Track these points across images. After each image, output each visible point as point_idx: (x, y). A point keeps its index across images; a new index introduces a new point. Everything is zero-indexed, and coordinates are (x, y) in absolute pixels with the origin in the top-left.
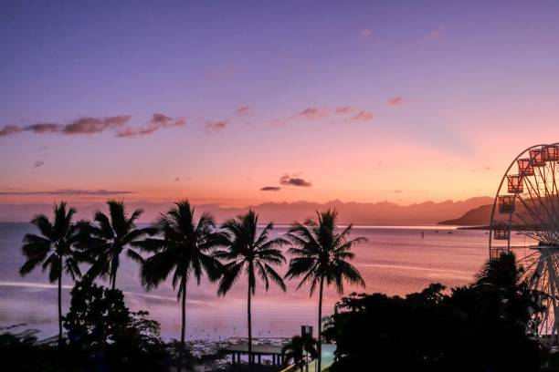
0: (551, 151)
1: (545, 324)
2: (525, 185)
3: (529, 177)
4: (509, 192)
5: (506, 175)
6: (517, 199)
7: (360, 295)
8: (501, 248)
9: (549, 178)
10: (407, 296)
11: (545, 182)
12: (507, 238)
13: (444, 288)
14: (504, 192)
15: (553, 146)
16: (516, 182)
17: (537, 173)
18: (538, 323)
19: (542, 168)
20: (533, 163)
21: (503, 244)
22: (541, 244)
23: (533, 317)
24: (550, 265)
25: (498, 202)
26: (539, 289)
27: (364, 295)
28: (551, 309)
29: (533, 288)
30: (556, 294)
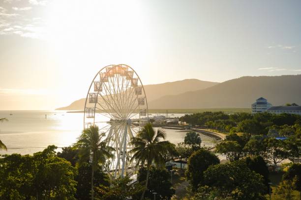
0: (117, 68)
1: (112, 164)
2: (103, 87)
3: (105, 83)
4: (95, 91)
5: (93, 81)
6: (99, 95)
7: (3, 156)
8: (90, 123)
9: (116, 83)
10: (34, 154)
11: (114, 85)
12: (94, 117)
13: (56, 148)
14: (92, 91)
15: (118, 66)
16: (98, 86)
17: (110, 81)
18: (109, 164)
19: (112, 78)
20: (108, 75)
21: (91, 120)
22: (111, 120)
23: (107, 161)
24: (115, 132)
25: (88, 97)
26: (110, 145)
27: (6, 155)
28: (116, 155)
29: (107, 145)
30: (119, 147)
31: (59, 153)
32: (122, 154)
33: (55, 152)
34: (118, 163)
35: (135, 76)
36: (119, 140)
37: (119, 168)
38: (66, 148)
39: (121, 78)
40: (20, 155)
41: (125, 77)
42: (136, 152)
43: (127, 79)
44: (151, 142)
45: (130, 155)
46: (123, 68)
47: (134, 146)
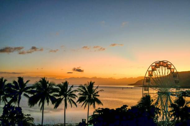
0: (161, 63)
2: (153, 74)
3: (155, 71)
4: (149, 76)
5: (148, 70)
6: (151, 78)
7: (101, 109)
8: (146, 94)
10: (116, 109)
11: (160, 73)
12: (148, 90)
13: (127, 106)
14: (147, 76)
15: (162, 61)
16: (151, 73)
17: (157, 70)
18: (158, 117)
19: (159, 68)
20: (156, 67)
21: (147, 92)
22: (159, 92)
23: (156, 115)
24: (161, 99)
25: (145, 78)
26: (158, 107)
27: (102, 109)
28: (162, 113)
29: (156, 107)
30: (163, 108)
31: (129, 109)
32: (165, 113)
33: (127, 109)
34: (163, 118)
35: (172, 67)
36: (163, 104)
37: (164, 120)
38: (133, 106)
39: (164, 68)
40: (109, 109)
41: (166, 68)
42: (174, 112)
43: (168, 69)
44: (183, 107)
45: (170, 113)
46: (165, 63)
47: (173, 109)
